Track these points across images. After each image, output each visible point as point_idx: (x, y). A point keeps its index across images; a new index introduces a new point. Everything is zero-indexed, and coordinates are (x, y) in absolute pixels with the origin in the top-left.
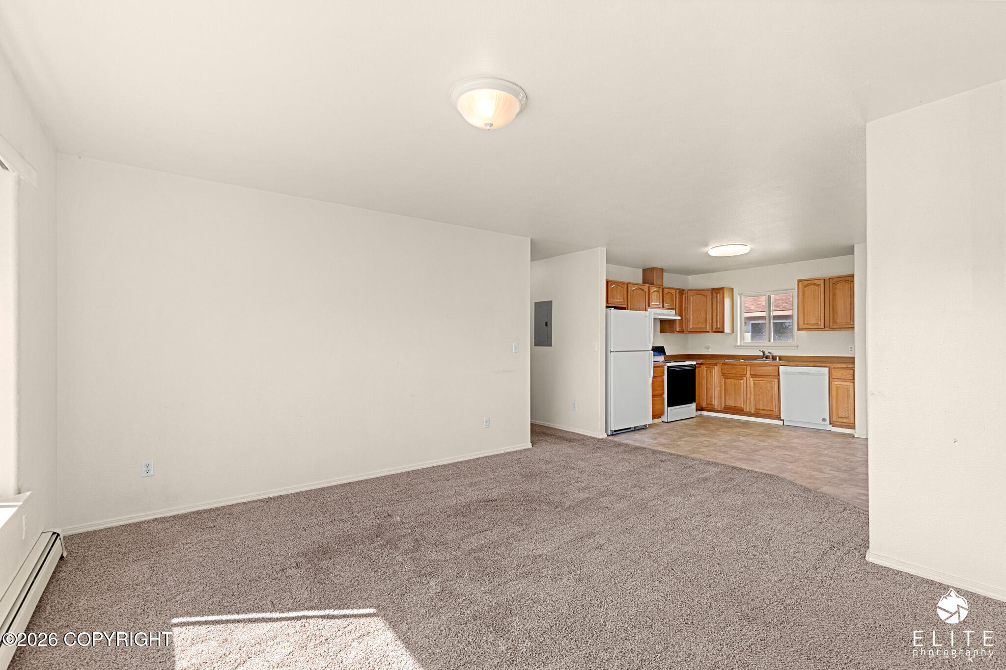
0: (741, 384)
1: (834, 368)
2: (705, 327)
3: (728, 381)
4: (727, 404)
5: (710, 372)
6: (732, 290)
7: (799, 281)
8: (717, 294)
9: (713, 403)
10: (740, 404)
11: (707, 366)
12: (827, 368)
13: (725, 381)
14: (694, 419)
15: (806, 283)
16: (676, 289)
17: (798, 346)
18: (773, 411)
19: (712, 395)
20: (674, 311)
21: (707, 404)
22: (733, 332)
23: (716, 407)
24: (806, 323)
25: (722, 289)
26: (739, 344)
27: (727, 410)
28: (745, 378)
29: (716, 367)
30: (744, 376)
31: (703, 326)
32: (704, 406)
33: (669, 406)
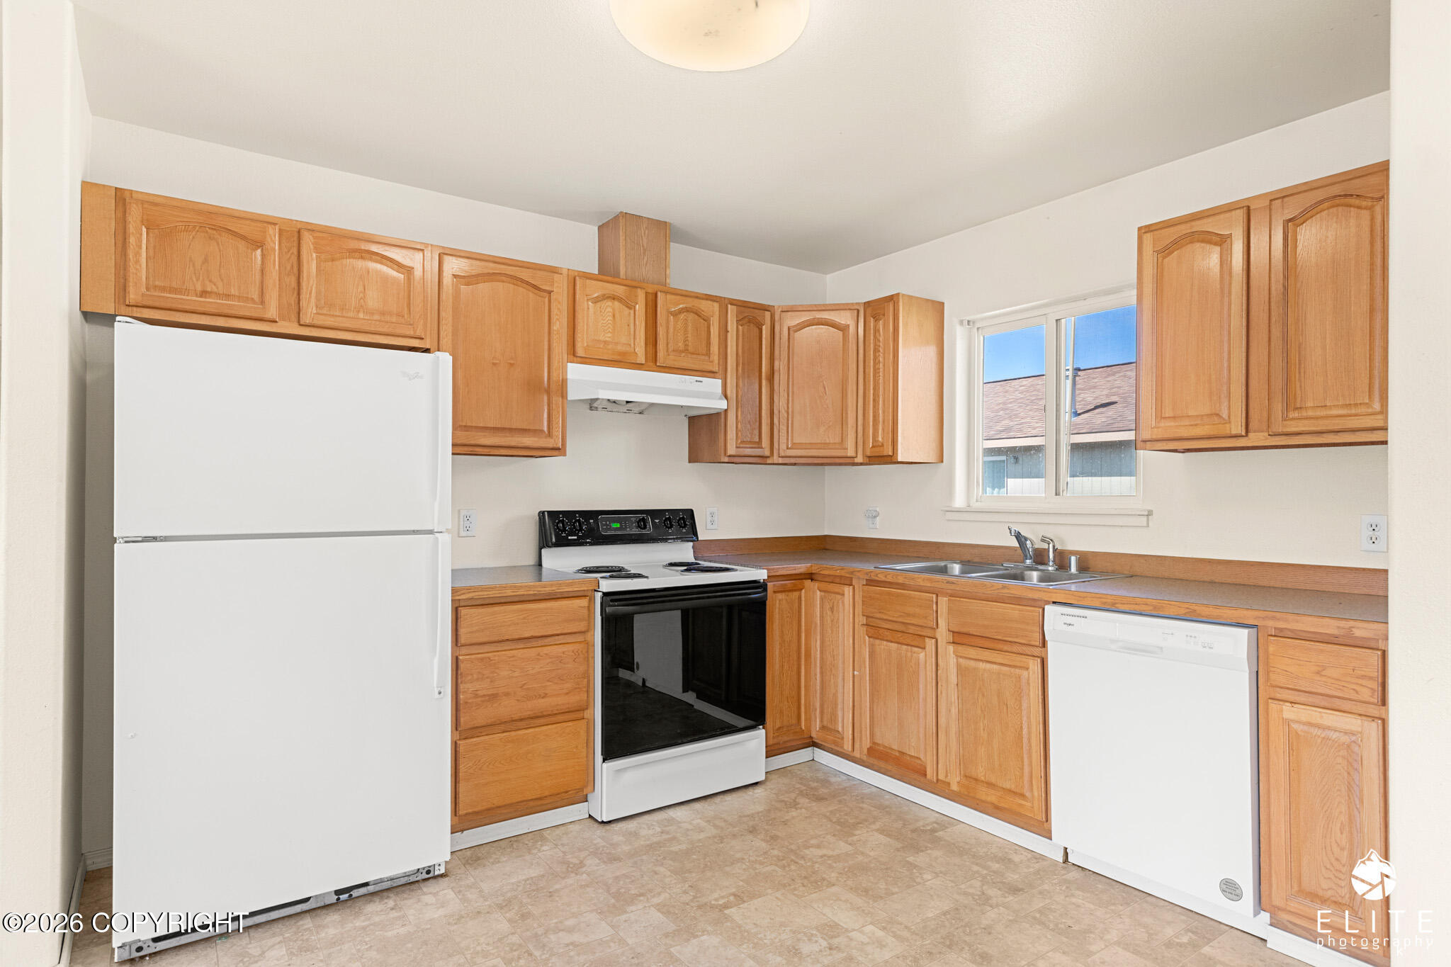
0: (918, 664)
1: (1280, 634)
2: (838, 440)
3: (882, 646)
4: (878, 740)
5: (832, 609)
6: (939, 307)
7: (1144, 231)
8: (876, 320)
9: (840, 729)
10: (916, 746)
11: (823, 585)
12: (1245, 632)
13: (872, 646)
14: (758, 791)
15: (1172, 234)
16: (724, 303)
17: (1150, 513)
18: (1022, 796)
19: (835, 695)
20: (719, 382)
21: (823, 728)
22: (942, 462)
23: (847, 747)
24: (1168, 412)
25: (892, 299)
26: (959, 501)
27: (879, 758)
28: (930, 644)
29: (848, 591)
30: (929, 633)
31: (833, 438)
32: (814, 735)
33: (608, 755)
